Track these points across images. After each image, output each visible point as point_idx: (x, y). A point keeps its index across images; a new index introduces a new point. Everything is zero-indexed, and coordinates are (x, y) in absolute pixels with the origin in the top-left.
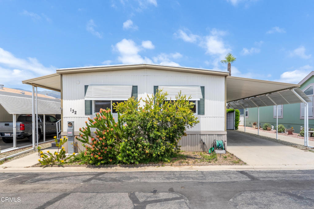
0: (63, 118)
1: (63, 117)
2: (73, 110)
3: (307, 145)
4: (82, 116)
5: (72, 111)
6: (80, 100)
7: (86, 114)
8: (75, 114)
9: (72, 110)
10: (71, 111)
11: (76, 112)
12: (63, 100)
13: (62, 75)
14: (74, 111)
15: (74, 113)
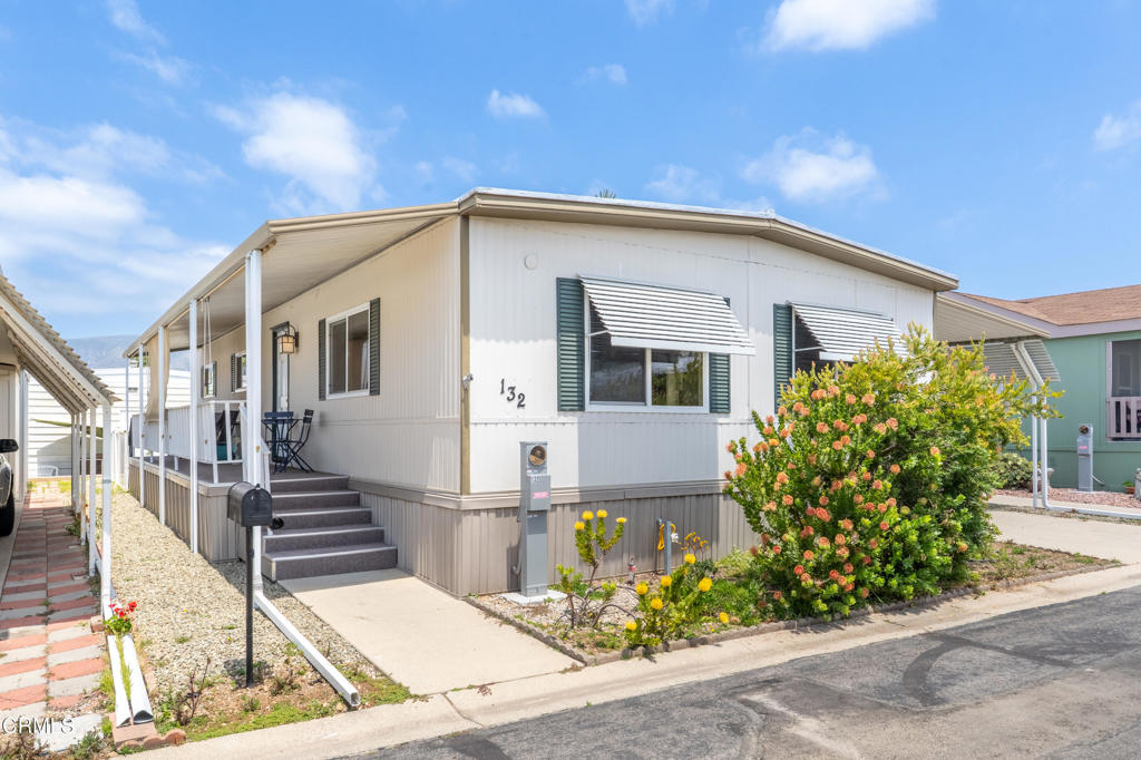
0: (471, 427)
1: (471, 421)
2: (513, 388)
3: (1044, 505)
4: (546, 418)
5: (508, 393)
6: (540, 342)
7: (561, 408)
8: (520, 405)
9: (506, 389)
10: (503, 392)
11: (522, 396)
12: (472, 340)
13: (465, 217)
14: (517, 393)
15: (516, 401)
